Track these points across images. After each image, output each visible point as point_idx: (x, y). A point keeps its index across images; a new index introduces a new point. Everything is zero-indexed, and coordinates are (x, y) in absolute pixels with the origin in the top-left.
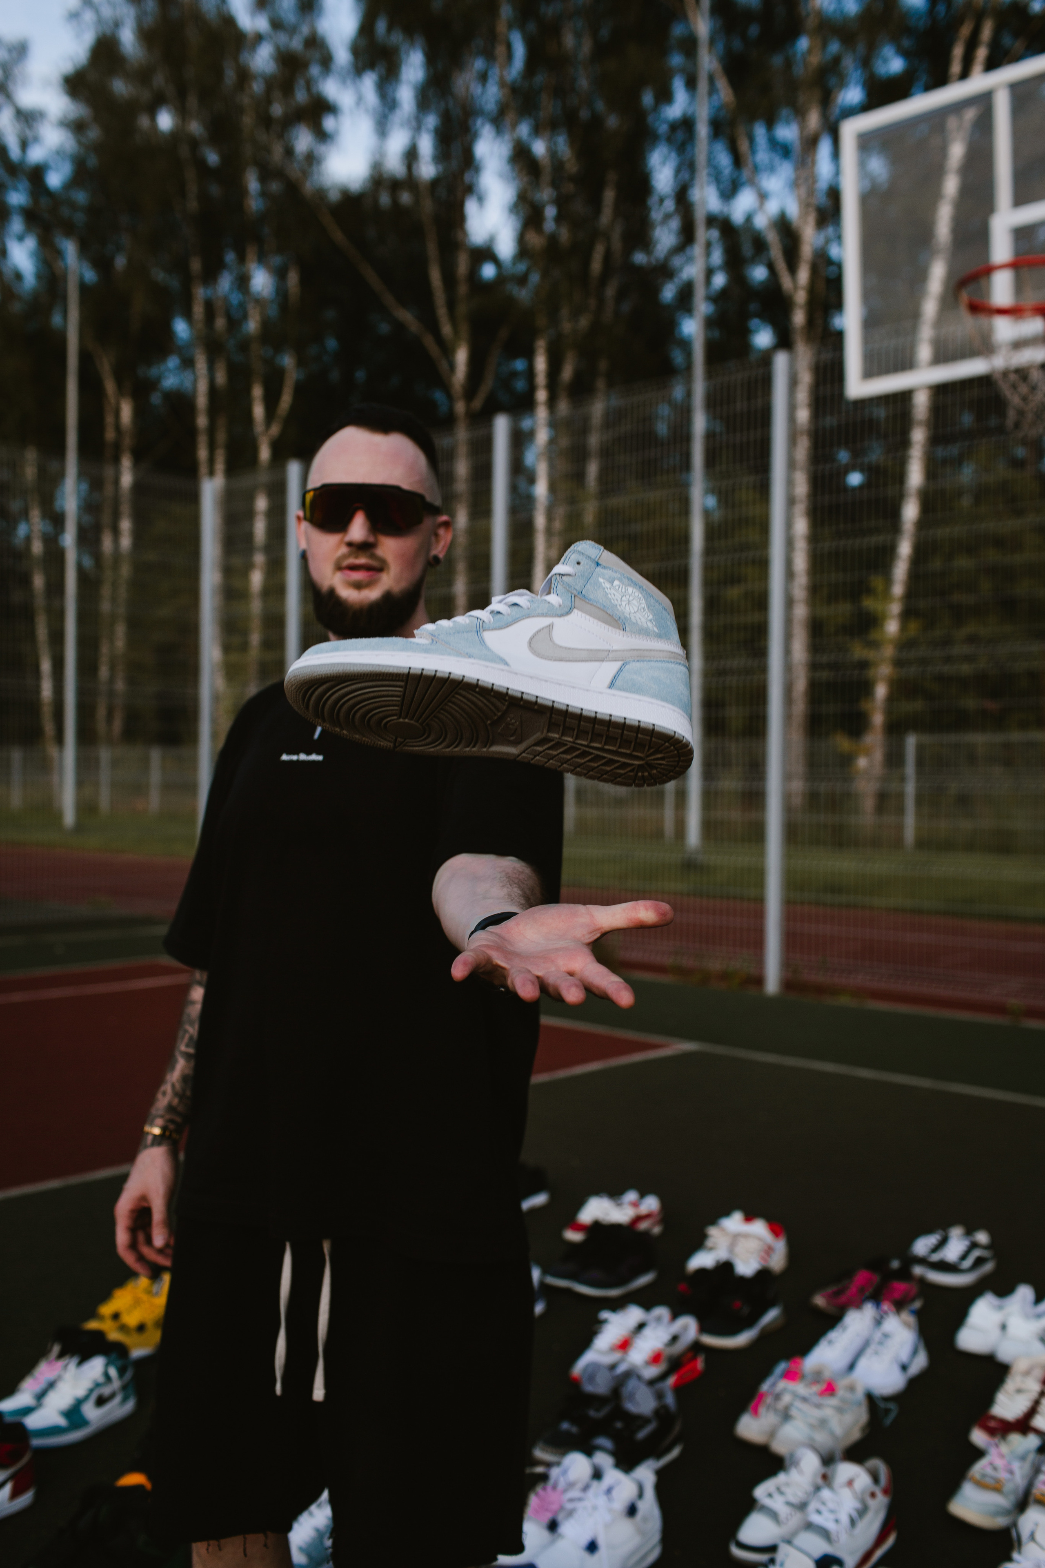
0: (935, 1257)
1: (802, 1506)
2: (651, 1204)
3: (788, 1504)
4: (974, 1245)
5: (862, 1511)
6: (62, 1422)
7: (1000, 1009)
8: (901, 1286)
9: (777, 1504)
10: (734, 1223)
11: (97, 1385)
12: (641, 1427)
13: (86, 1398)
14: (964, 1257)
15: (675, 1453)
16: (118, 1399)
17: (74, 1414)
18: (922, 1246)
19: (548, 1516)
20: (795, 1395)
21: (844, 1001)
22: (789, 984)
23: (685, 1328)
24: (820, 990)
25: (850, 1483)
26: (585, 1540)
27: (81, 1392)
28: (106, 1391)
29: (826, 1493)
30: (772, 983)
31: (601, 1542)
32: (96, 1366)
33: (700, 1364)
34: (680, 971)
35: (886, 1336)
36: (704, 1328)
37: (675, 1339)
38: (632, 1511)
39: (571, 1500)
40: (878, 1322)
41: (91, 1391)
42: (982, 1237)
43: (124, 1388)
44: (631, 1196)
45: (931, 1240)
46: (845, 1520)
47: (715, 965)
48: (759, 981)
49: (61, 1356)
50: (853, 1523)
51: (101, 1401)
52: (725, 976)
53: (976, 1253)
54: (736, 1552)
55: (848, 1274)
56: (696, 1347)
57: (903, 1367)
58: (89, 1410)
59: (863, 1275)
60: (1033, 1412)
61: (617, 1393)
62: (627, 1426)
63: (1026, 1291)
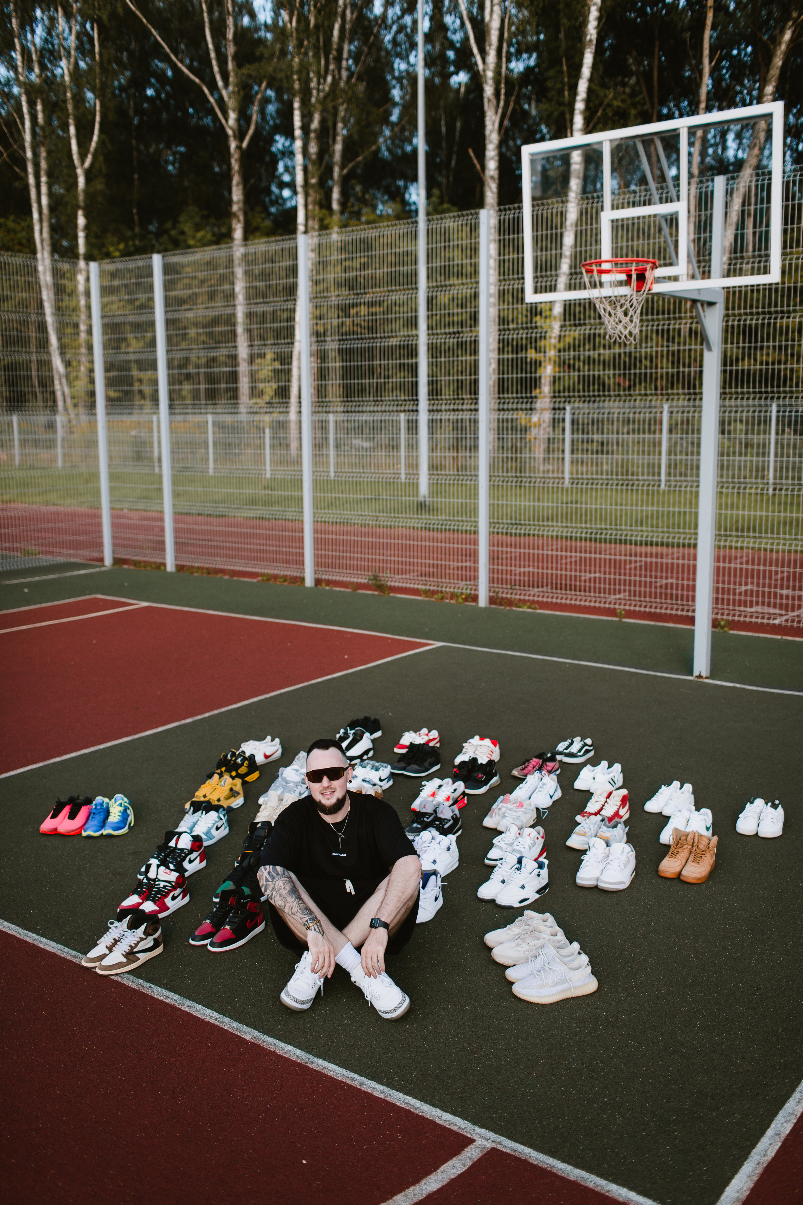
0: (567, 751)
1: (511, 844)
2: (434, 734)
4: (585, 745)
5: (535, 843)
7: (612, 612)
8: (550, 765)
9: (502, 844)
10: (476, 740)
11: (215, 821)
12: (447, 823)
13: (212, 827)
14: (580, 751)
15: (462, 831)
17: (211, 833)
18: (561, 747)
20: (507, 808)
21: (525, 609)
22: (492, 600)
23: (460, 786)
24: (510, 603)
25: (529, 835)
26: (432, 860)
27: (210, 825)
28: (219, 824)
29: (520, 839)
30: (482, 601)
31: (437, 860)
32: (213, 815)
33: (466, 801)
34: (427, 593)
35: (544, 784)
36: (466, 787)
37: (455, 791)
38: (449, 849)
39: (425, 847)
41: (214, 823)
42: (589, 741)
43: (225, 822)
44: (425, 731)
45: (566, 743)
46: (527, 847)
47: (449, 589)
48: (475, 598)
49: (194, 811)
50: (530, 848)
51: (217, 829)
52: (454, 596)
53: (586, 748)
54: (486, 861)
55: (528, 761)
56: (464, 794)
57: (551, 797)
58: (214, 832)
59: (535, 761)
60: (602, 809)
61: (435, 811)
62: (441, 823)
63: (604, 764)
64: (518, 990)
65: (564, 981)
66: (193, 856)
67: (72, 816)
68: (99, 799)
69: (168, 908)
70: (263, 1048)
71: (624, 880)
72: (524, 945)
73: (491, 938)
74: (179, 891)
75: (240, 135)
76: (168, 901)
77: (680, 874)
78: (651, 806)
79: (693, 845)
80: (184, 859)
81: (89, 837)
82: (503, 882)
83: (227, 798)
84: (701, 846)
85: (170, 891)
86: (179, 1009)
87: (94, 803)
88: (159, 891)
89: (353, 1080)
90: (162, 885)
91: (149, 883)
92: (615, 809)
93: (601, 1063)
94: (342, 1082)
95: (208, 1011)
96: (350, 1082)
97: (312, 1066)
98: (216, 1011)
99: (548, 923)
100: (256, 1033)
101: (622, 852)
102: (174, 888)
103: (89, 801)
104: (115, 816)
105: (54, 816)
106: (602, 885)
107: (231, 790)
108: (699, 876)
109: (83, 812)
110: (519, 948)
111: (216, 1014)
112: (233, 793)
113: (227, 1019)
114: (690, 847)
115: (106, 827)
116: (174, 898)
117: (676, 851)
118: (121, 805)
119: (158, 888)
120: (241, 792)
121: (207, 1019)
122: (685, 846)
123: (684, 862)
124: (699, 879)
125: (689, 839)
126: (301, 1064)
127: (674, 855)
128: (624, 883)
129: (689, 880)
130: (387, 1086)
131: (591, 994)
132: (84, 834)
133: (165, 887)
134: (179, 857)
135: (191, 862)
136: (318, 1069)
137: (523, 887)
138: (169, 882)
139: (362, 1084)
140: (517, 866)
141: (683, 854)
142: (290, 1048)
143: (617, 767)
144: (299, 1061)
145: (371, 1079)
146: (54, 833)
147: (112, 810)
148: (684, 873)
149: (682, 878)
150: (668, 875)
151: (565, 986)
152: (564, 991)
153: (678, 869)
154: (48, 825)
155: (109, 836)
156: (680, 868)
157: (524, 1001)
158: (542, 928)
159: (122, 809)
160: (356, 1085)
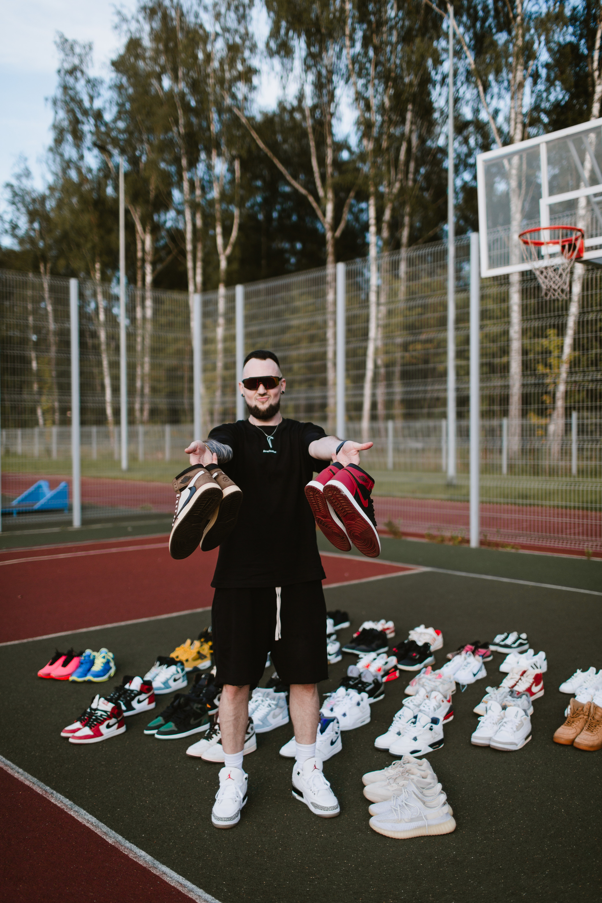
0: (502, 643)
1: (419, 706)
2: (390, 624)
3: (414, 705)
4: (520, 638)
5: (439, 706)
6: (162, 686)
7: (583, 553)
8: (482, 651)
9: (411, 705)
10: (421, 629)
11: (174, 674)
12: (368, 686)
13: (171, 678)
14: (514, 643)
15: (382, 697)
16: (181, 680)
17: (166, 683)
18: (498, 639)
19: (330, 708)
20: (427, 679)
21: (509, 550)
22: (482, 543)
23: (392, 661)
24: (497, 545)
25: (435, 697)
26: (342, 713)
27: (168, 676)
28: (177, 677)
29: (427, 701)
30: (474, 543)
31: (347, 714)
32: (173, 668)
33: (397, 674)
34: (431, 537)
35: (468, 663)
36: (399, 661)
37: (386, 663)
38: (358, 704)
39: (338, 701)
40: (465, 659)
41: (172, 676)
42: (524, 636)
43: (183, 676)
44: (383, 621)
45: (502, 636)
46: (432, 708)
47: (447, 534)
48: (468, 541)
49: (160, 665)
50: (435, 710)
51: (175, 680)
52: (452, 539)
53: (520, 641)
56: (395, 668)
57: (475, 675)
58: (171, 683)
59: (469, 646)
60: (515, 685)
61: (360, 676)
62: (363, 686)
63: (531, 652)
64: (375, 824)
65: (419, 818)
66: (142, 697)
67: (65, 665)
68: (88, 651)
69: (101, 735)
70: (119, 851)
71: (516, 741)
72: (394, 785)
73: (367, 778)
74: (113, 721)
75: (334, 227)
76: (103, 728)
77: (573, 741)
78: (566, 688)
79: (588, 716)
80: (133, 699)
81: (74, 682)
82: (399, 734)
83: (195, 659)
84: (597, 717)
85: (105, 720)
86: (66, 813)
87: (84, 655)
88: (97, 719)
89: (184, 886)
90: (99, 714)
91: (91, 712)
92: (527, 685)
93: (433, 897)
94: (173, 887)
95: (89, 817)
96: (180, 889)
97: (154, 871)
98: (95, 817)
99: (422, 768)
100: (120, 838)
101: (516, 716)
102: (109, 717)
103: (80, 654)
104: (98, 666)
105: (51, 664)
106: (493, 744)
107: (199, 653)
108: (591, 743)
109: (75, 662)
110: (389, 787)
111: (94, 820)
112: (200, 656)
113: (101, 824)
114: (586, 717)
115: (89, 674)
116: (108, 726)
117: (572, 720)
118: (104, 657)
119: (96, 716)
120: (209, 656)
121: (85, 823)
122: (582, 716)
123: (579, 730)
124: (592, 747)
125: (585, 709)
126: (145, 868)
127: (570, 724)
128: (517, 745)
129: (581, 747)
130: (213, 895)
131: (447, 834)
132: (71, 678)
133: (101, 715)
134: (129, 696)
135: (139, 702)
136: (158, 874)
137: (415, 739)
138: (106, 712)
139: (190, 891)
140: (414, 720)
141: (579, 724)
142: (143, 853)
143: (542, 655)
144: (145, 865)
145: (200, 888)
146: (48, 678)
147: (96, 661)
148: (577, 740)
149: (575, 745)
150: (562, 741)
151: (420, 823)
152: (419, 828)
153: (572, 737)
154: (46, 670)
155: (90, 682)
156: (575, 735)
157: (378, 834)
158: (415, 770)
159: (104, 661)
160: (184, 891)
